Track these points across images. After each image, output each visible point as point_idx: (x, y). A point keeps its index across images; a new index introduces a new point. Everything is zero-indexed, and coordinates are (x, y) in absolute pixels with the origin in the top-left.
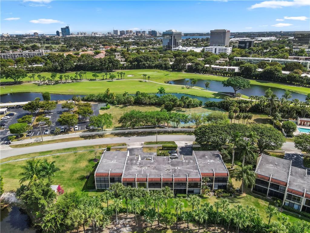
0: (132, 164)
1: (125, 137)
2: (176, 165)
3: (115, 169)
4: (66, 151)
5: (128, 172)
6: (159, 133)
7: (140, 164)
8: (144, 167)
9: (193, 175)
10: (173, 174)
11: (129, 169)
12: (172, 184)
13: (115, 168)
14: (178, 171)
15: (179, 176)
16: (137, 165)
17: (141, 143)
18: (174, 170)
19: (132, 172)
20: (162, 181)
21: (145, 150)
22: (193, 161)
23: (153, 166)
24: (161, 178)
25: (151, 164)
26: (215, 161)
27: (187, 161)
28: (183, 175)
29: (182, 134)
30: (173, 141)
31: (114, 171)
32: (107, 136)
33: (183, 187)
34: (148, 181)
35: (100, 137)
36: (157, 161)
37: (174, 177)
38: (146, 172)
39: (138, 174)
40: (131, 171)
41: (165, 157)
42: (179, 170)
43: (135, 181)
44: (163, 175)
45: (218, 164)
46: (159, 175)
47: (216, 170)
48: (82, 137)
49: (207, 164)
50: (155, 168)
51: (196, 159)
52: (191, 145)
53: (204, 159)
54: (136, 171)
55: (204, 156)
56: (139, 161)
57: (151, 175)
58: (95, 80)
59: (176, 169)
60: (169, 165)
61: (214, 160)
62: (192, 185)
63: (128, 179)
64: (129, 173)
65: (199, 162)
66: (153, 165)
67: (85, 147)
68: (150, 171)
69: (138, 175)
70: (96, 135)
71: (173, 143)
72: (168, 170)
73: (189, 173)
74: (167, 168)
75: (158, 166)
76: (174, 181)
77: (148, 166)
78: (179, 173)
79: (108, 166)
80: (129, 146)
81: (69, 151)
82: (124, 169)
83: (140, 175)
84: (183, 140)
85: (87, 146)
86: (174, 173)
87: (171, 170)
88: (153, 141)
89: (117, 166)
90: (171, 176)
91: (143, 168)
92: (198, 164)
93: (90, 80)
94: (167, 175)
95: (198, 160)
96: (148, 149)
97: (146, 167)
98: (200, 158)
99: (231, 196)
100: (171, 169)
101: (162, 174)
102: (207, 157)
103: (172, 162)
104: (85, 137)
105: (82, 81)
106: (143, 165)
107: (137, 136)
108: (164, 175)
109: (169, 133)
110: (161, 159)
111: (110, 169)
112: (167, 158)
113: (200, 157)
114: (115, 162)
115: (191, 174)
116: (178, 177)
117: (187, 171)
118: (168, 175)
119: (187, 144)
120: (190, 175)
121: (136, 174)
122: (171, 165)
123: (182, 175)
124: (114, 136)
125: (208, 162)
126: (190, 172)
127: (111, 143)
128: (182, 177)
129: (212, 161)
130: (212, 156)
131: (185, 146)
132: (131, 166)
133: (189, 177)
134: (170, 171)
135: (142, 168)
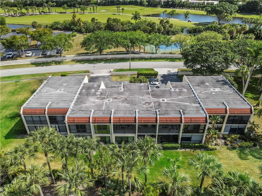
0: (88, 94)
1: (89, 64)
2: (161, 95)
3: (58, 102)
4: (6, 80)
5: (79, 106)
6: (133, 59)
7: (101, 94)
8: (108, 99)
9: (191, 112)
10: (157, 110)
11: (81, 102)
12: (154, 126)
13: (60, 100)
14: (165, 105)
15: (167, 114)
16: (96, 95)
17: (109, 70)
18: (157, 104)
19: (87, 107)
20: (137, 121)
21: (114, 79)
22: (187, 89)
23: (122, 98)
24: (135, 117)
25: (119, 93)
26: (223, 89)
27: (177, 90)
28: (175, 112)
29: (162, 60)
30: (151, 68)
31: (55, 106)
32: (66, 63)
33: (173, 132)
34: (112, 121)
35: (56, 64)
36: (129, 90)
37: (159, 114)
38: (110, 107)
39: (96, 109)
40: (84, 105)
41: (142, 84)
42: (166, 103)
43: (89, 122)
44: (138, 112)
45: (229, 94)
46: (132, 112)
47: (229, 103)
48: (32, 64)
49: (211, 94)
50: (125, 100)
51: (192, 87)
52: (176, 72)
53: (204, 86)
54: (94, 104)
55: (203, 83)
56: (100, 90)
57: (118, 112)
58: (66, 13)
59: (161, 101)
60: (149, 96)
61: (220, 88)
62: (189, 128)
63: (77, 118)
64: (81, 108)
65: (198, 92)
66: (122, 96)
67: (33, 75)
68: (118, 105)
69: (95, 112)
70: (53, 61)
71: (152, 69)
72: (147, 104)
73: (184, 109)
74: (145, 100)
75: (131, 97)
76: (158, 122)
77: (115, 97)
78: (166, 108)
79: (48, 98)
80: (92, 73)
81: (9, 80)
82: (74, 102)
83: (98, 112)
84: (165, 67)
85: (36, 74)
86: (158, 108)
87: (152, 104)
88: (125, 68)
89: (63, 98)
90: (154, 114)
91: (106, 101)
92: (196, 94)
93: (59, 13)
94: (146, 112)
95: (195, 88)
96: (118, 78)
97: (111, 99)
98: (197, 86)
99: (255, 145)
100: (152, 101)
101: (137, 110)
102: (207, 84)
103: (152, 91)
104: (37, 64)
105: (50, 14)
106: (105, 95)
107: (105, 63)
108: (142, 112)
109: (146, 59)
110: (136, 86)
111: (50, 103)
112: (145, 85)
113: (197, 84)
114: (62, 92)
115: (187, 110)
116: (166, 116)
117: (179, 105)
118: (149, 112)
119: (170, 71)
120: (185, 112)
121: (93, 111)
122: (152, 95)
123: (172, 112)
124: (76, 62)
125: (213, 92)
126: (185, 106)
127: (69, 71)
128: (173, 115)
129: (217, 90)
130: (215, 83)
131: (167, 74)
132: (85, 97)
133: (186, 116)
134: (150, 105)
135: (103, 100)
